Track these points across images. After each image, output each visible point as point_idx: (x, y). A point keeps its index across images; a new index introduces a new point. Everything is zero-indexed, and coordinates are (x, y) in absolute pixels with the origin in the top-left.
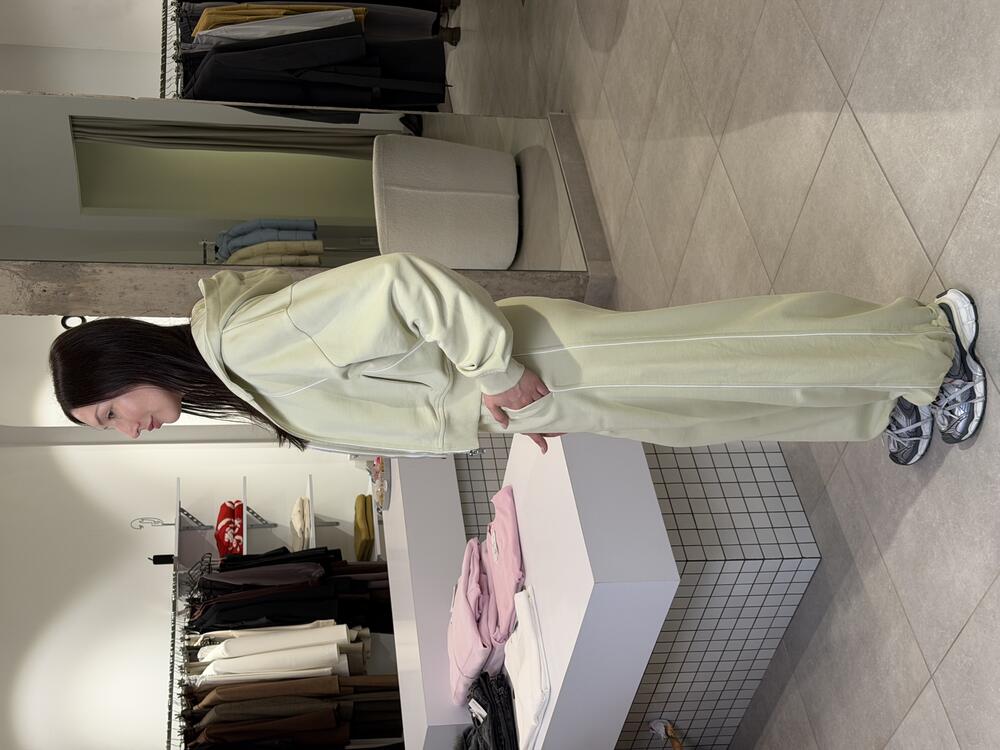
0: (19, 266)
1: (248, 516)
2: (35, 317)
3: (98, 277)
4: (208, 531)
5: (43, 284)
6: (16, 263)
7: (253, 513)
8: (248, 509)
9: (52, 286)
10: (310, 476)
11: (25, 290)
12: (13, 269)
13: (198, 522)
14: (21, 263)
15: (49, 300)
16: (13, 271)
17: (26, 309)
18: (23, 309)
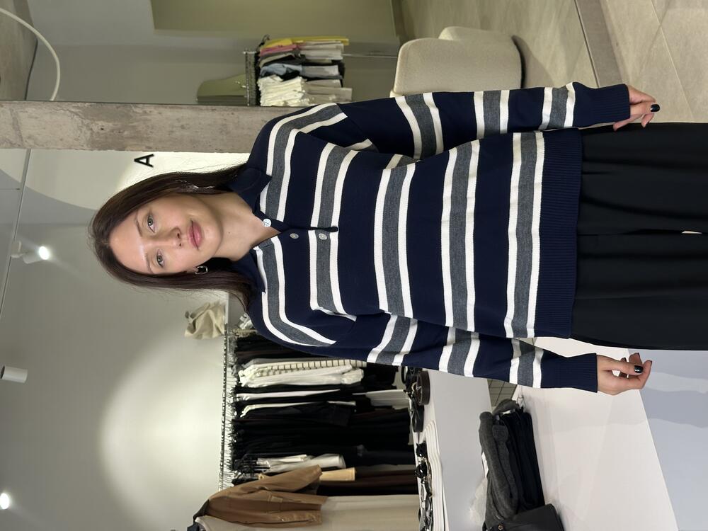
0: (78, 108)
2: (96, 152)
3: (149, 117)
5: (101, 123)
6: (74, 105)
9: (108, 125)
11: (84, 129)
12: (73, 110)
14: (79, 104)
15: (106, 138)
16: (72, 112)
17: (87, 145)
18: (85, 145)
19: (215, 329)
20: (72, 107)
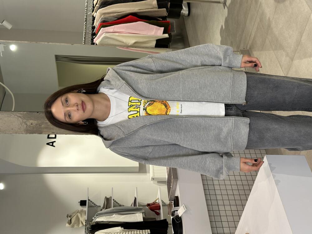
0: (21, 114)
1: (113, 202)
2: (28, 135)
4: (99, 208)
5: (31, 121)
6: (19, 113)
7: (115, 201)
8: (113, 200)
9: (35, 122)
10: (137, 188)
11: (23, 124)
12: (18, 115)
13: (95, 204)
14: (22, 112)
15: (34, 128)
16: (18, 116)
17: (24, 131)
18: (23, 132)
19: (80, 223)
20: (18, 114)
